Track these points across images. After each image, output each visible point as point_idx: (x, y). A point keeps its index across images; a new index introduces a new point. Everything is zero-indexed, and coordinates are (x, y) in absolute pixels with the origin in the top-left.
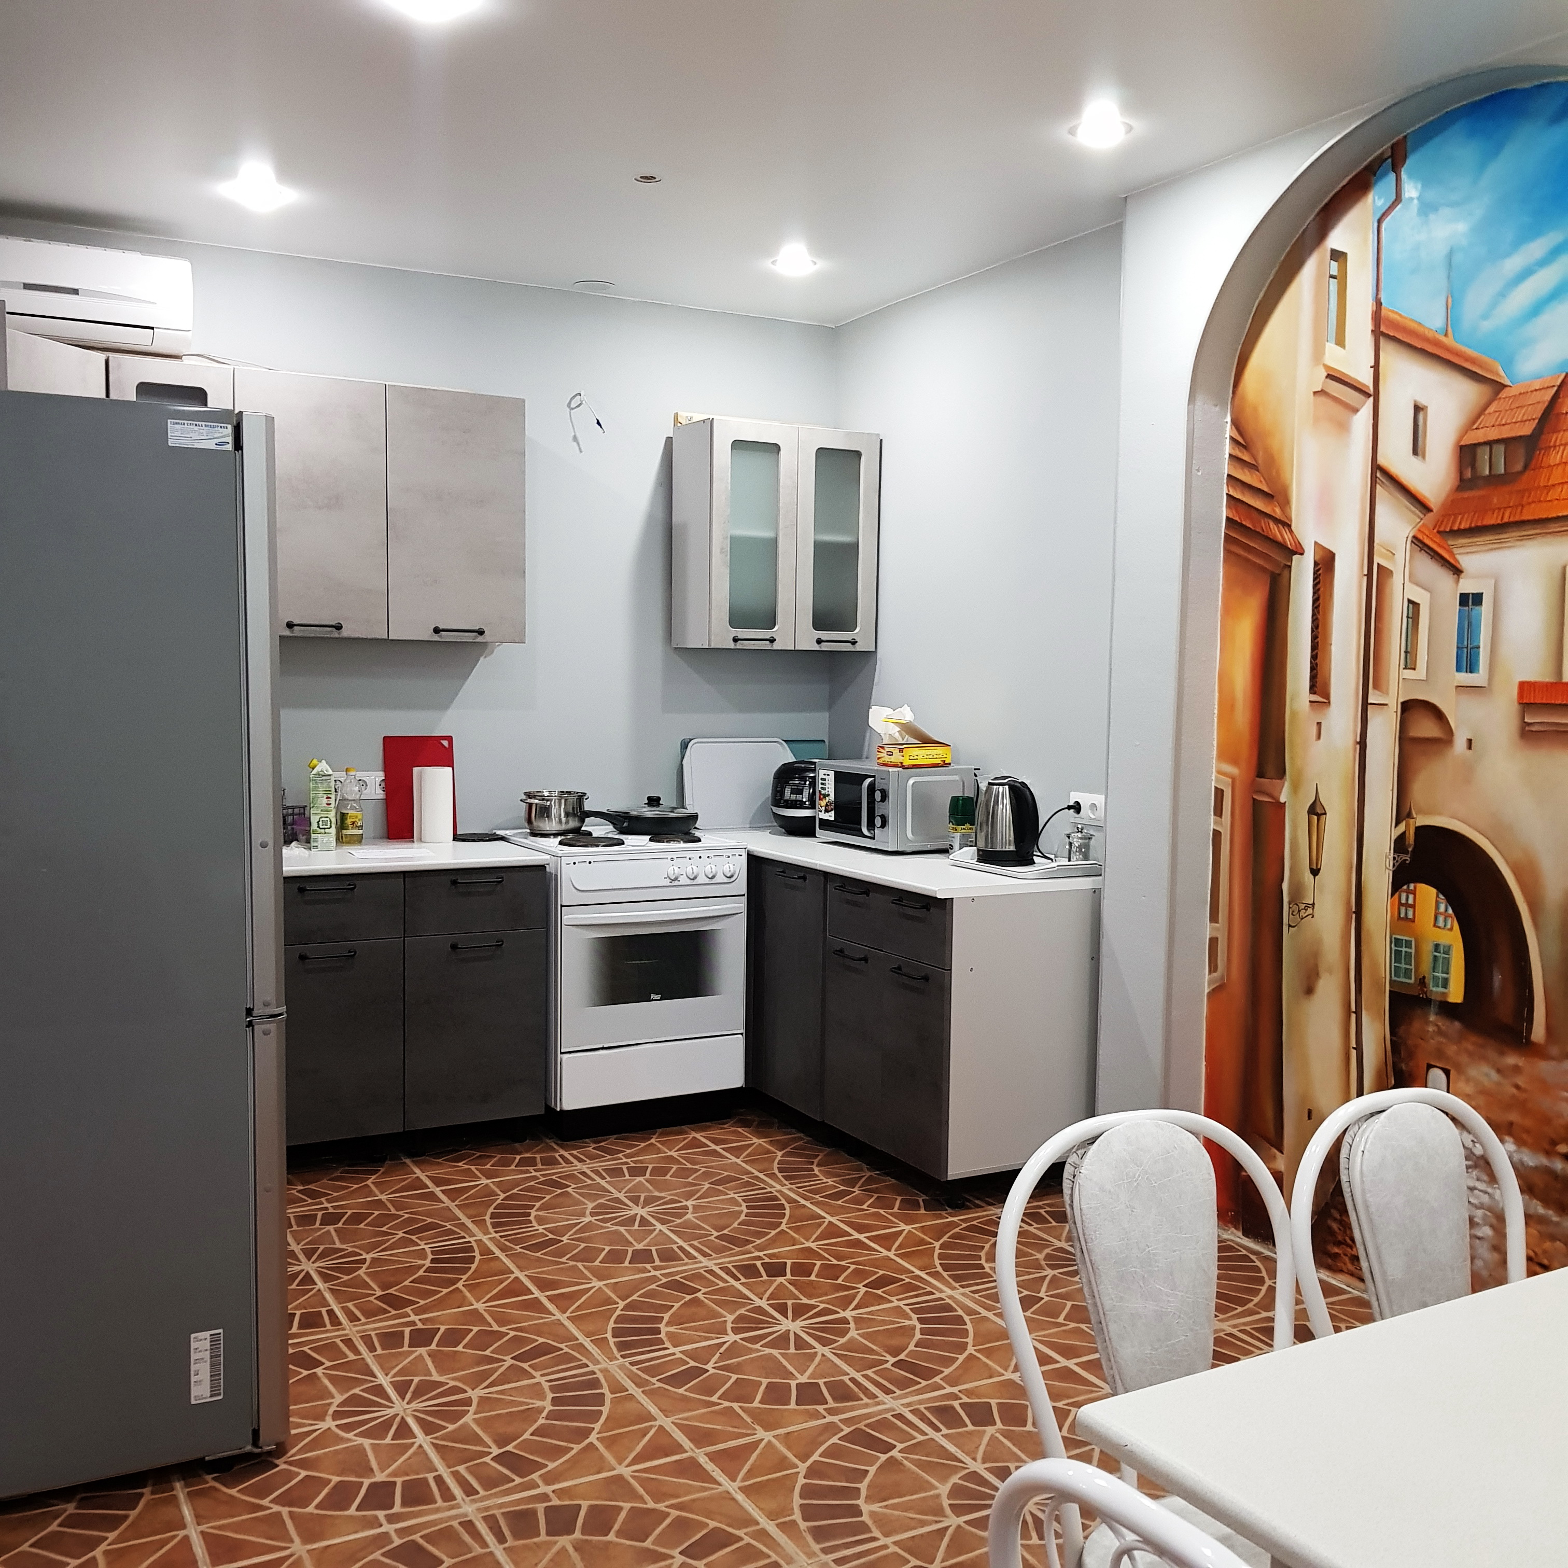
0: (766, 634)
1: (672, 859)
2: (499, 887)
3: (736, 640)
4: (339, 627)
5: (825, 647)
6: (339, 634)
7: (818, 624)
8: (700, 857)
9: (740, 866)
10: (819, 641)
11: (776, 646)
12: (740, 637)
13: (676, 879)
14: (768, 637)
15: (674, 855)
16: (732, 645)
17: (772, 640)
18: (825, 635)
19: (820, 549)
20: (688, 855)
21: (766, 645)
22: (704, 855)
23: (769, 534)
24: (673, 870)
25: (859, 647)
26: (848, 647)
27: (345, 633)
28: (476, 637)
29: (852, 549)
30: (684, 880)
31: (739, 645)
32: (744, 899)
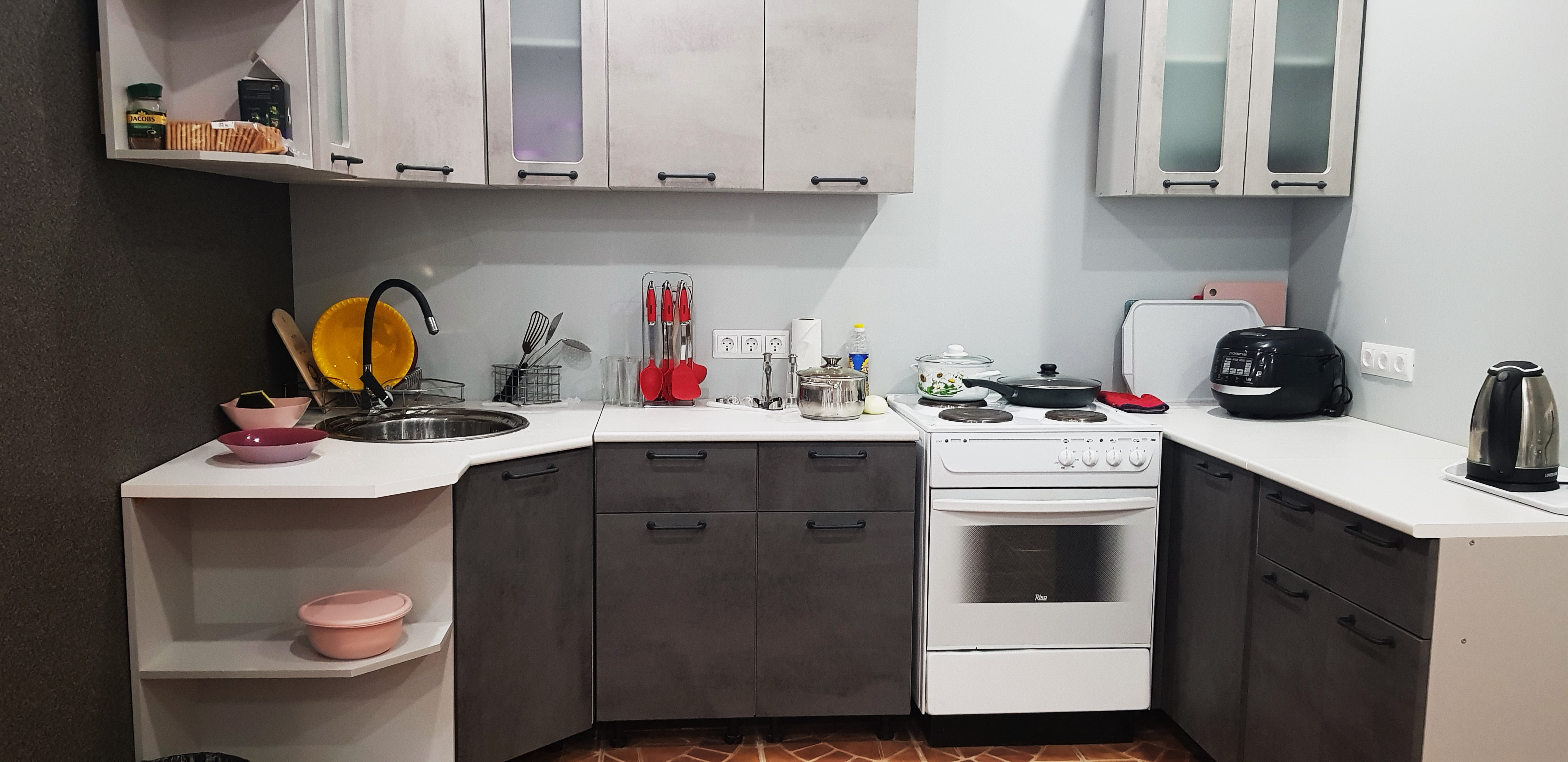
0: (1207, 176)
1: (1066, 441)
2: (862, 464)
3: (1167, 185)
4: (711, 178)
5: (1283, 192)
6: (712, 185)
7: (1275, 164)
8: (1101, 440)
9: (1153, 454)
10: (1275, 185)
11: (1220, 191)
12: (1172, 181)
13: (1068, 465)
14: (1209, 180)
15: (1069, 436)
16: (1161, 191)
17: (1214, 185)
18: (1283, 177)
19: (1281, 74)
20: (1087, 436)
21: (1206, 191)
22: (1106, 437)
23: (1215, 58)
24: (1066, 454)
25: (1328, 192)
26: (1314, 192)
27: (719, 184)
28: (858, 187)
29: (1326, 73)
30: (1079, 466)
31: (1172, 191)
32: (1156, 493)
